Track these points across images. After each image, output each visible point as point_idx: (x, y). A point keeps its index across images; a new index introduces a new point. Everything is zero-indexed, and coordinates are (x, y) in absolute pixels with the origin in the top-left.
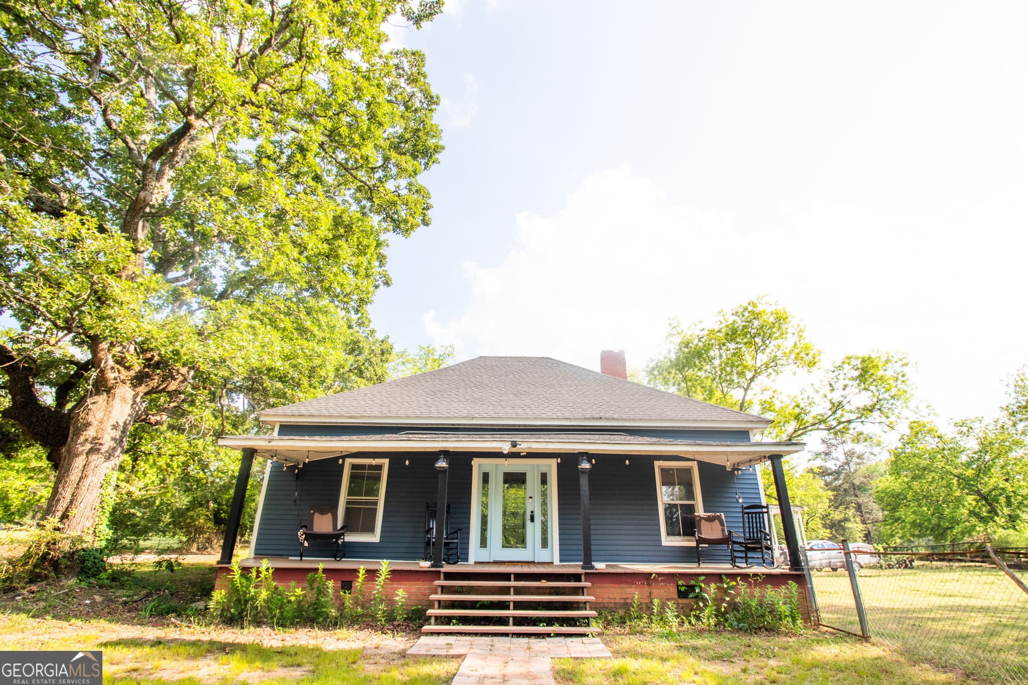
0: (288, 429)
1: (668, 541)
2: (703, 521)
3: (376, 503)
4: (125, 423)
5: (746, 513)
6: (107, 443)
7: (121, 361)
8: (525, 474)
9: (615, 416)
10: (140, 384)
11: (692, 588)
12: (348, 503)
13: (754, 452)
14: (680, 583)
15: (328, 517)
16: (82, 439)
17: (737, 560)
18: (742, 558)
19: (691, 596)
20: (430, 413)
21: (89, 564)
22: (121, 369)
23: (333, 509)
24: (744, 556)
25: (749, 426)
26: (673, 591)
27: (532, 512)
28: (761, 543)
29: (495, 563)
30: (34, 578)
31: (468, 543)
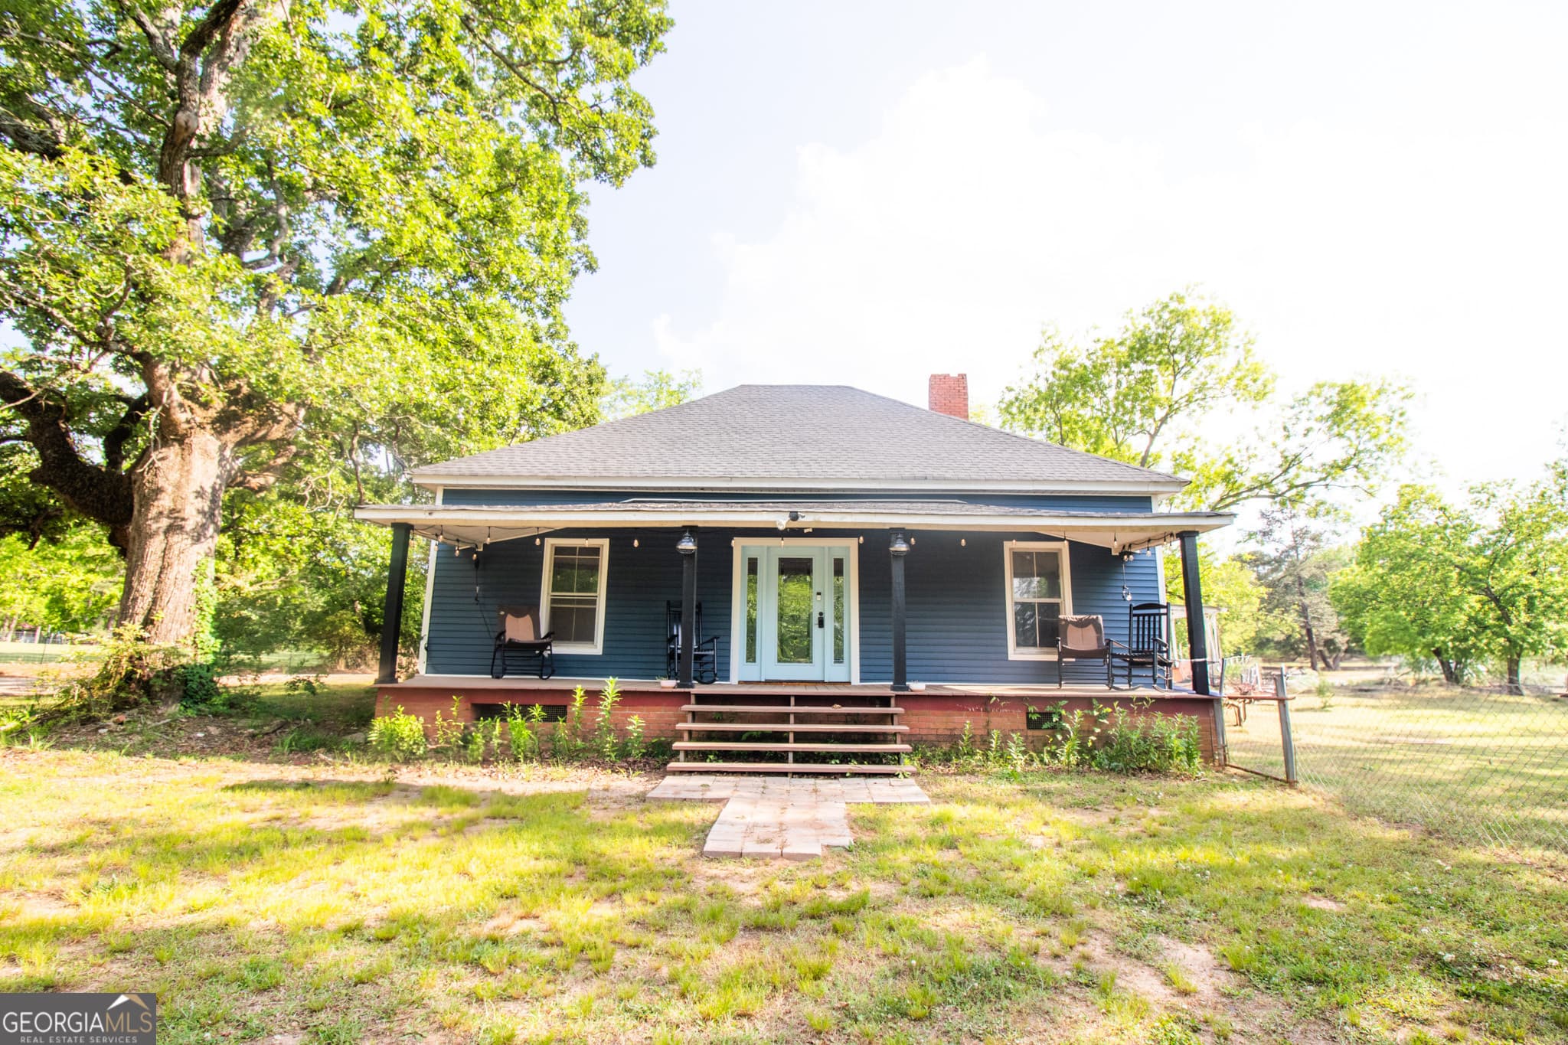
0: (455, 496)
1: (1016, 654)
2: (1070, 626)
3: (594, 602)
4: (214, 488)
5: (1135, 615)
6: (193, 520)
7: (192, 395)
8: (810, 560)
9: (948, 475)
10: (227, 430)
11: (1048, 716)
12: (554, 601)
13: (1156, 528)
14: (1031, 709)
15: (527, 621)
16: (153, 512)
17: (1116, 679)
18: (1123, 676)
19: (1045, 726)
20: (667, 471)
21: (194, 685)
22: (195, 406)
23: (533, 609)
24: (1126, 673)
25: (1152, 489)
26: (1020, 720)
27: (821, 614)
28: (1153, 657)
29: (768, 682)
30: (119, 705)
31: (729, 657)
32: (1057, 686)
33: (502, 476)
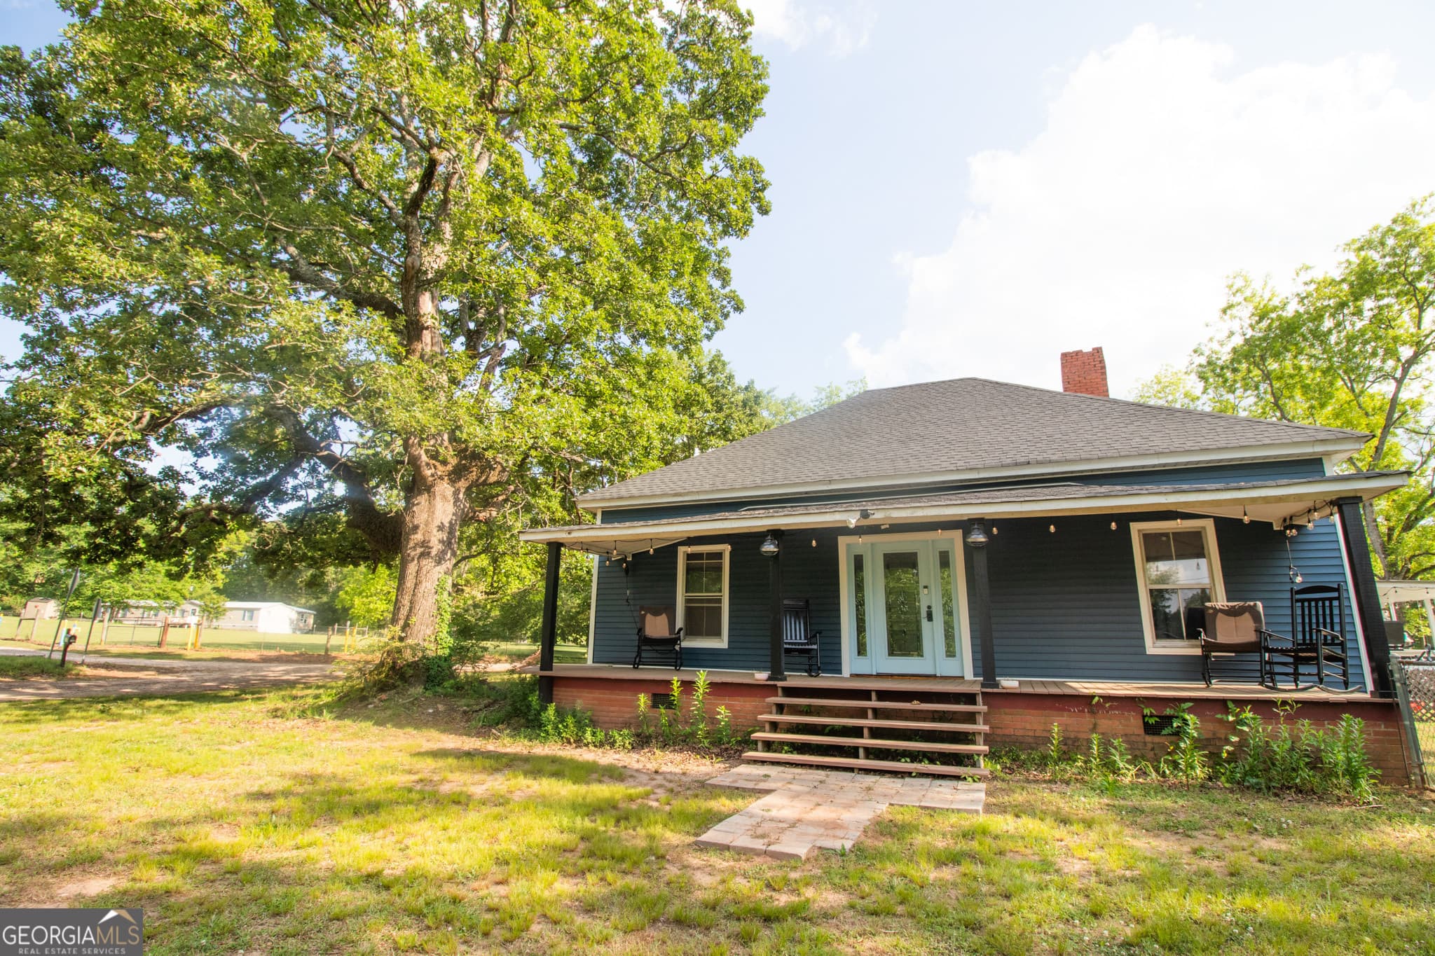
0: (612, 516)
1: (1154, 647)
2: (1220, 615)
3: (719, 601)
4: (450, 523)
5: (1298, 601)
6: (436, 547)
7: (435, 456)
8: (915, 554)
9: (1054, 458)
10: (459, 479)
11: (1167, 720)
12: (688, 601)
14: (1147, 711)
15: (663, 620)
16: (411, 544)
17: (1278, 678)
18: (1286, 674)
19: (1164, 732)
20: (774, 480)
21: (432, 672)
22: (437, 464)
23: (670, 610)
24: (1291, 671)
26: (1133, 724)
27: (929, 607)
28: (1316, 650)
29: (879, 676)
30: (383, 687)
31: (840, 650)
32: (1202, 685)
33: (640, 497)
